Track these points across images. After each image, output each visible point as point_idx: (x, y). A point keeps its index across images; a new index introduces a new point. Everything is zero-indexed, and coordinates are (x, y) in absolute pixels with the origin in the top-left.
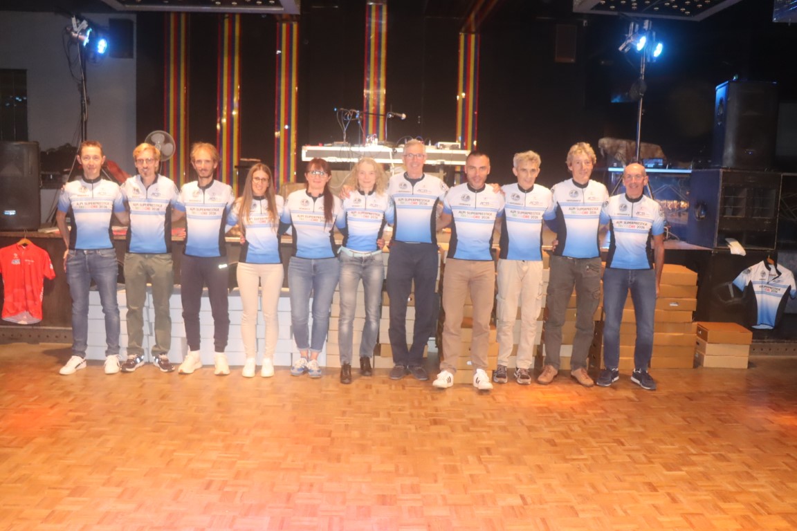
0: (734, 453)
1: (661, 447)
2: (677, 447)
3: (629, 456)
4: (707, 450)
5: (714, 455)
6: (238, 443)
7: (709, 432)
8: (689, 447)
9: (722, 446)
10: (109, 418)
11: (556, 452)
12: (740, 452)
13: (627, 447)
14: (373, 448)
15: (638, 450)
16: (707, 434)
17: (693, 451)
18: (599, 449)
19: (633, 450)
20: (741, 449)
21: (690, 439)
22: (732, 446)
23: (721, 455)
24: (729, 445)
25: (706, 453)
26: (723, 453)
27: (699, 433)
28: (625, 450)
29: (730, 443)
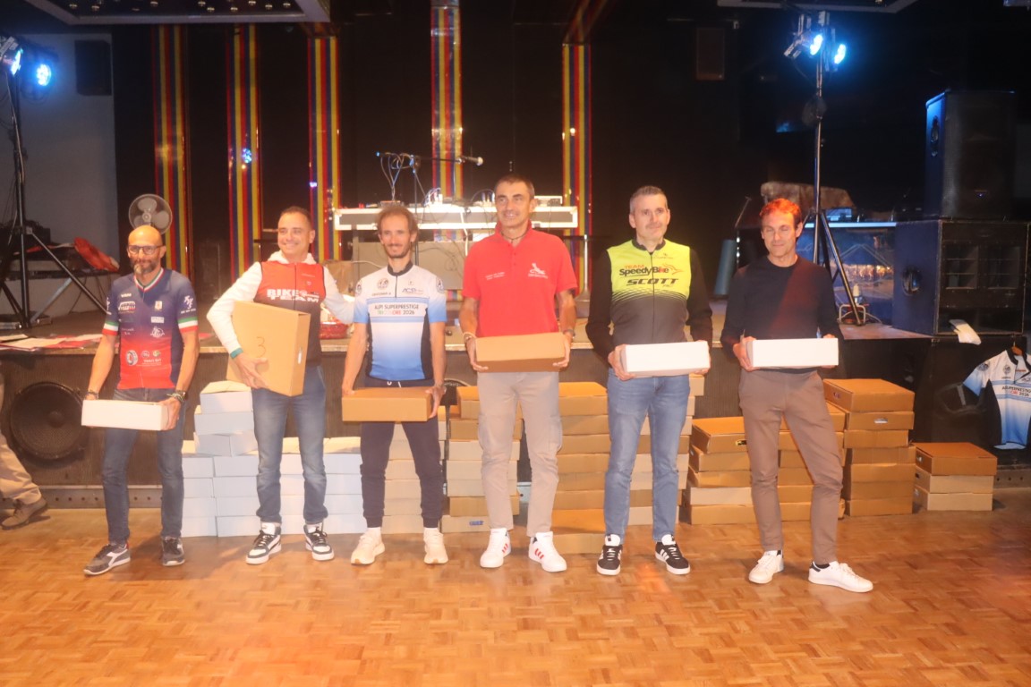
0: (992, 662)
1: (876, 656)
2: (900, 655)
3: (827, 675)
4: (948, 661)
5: (962, 669)
6: (214, 675)
7: (947, 625)
8: (919, 654)
9: (971, 650)
10: (21, 637)
11: (711, 673)
12: (1002, 660)
13: (824, 658)
14: (425, 675)
15: (840, 664)
16: (944, 628)
17: (928, 663)
18: (780, 664)
19: (834, 664)
20: (1002, 656)
21: (920, 639)
22: (986, 649)
23: (972, 667)
24: (981, 648)
25: (949, 665)
26: (974, 664)
27: (933, 628)
28: (820, 665)
29: (984, 645)
